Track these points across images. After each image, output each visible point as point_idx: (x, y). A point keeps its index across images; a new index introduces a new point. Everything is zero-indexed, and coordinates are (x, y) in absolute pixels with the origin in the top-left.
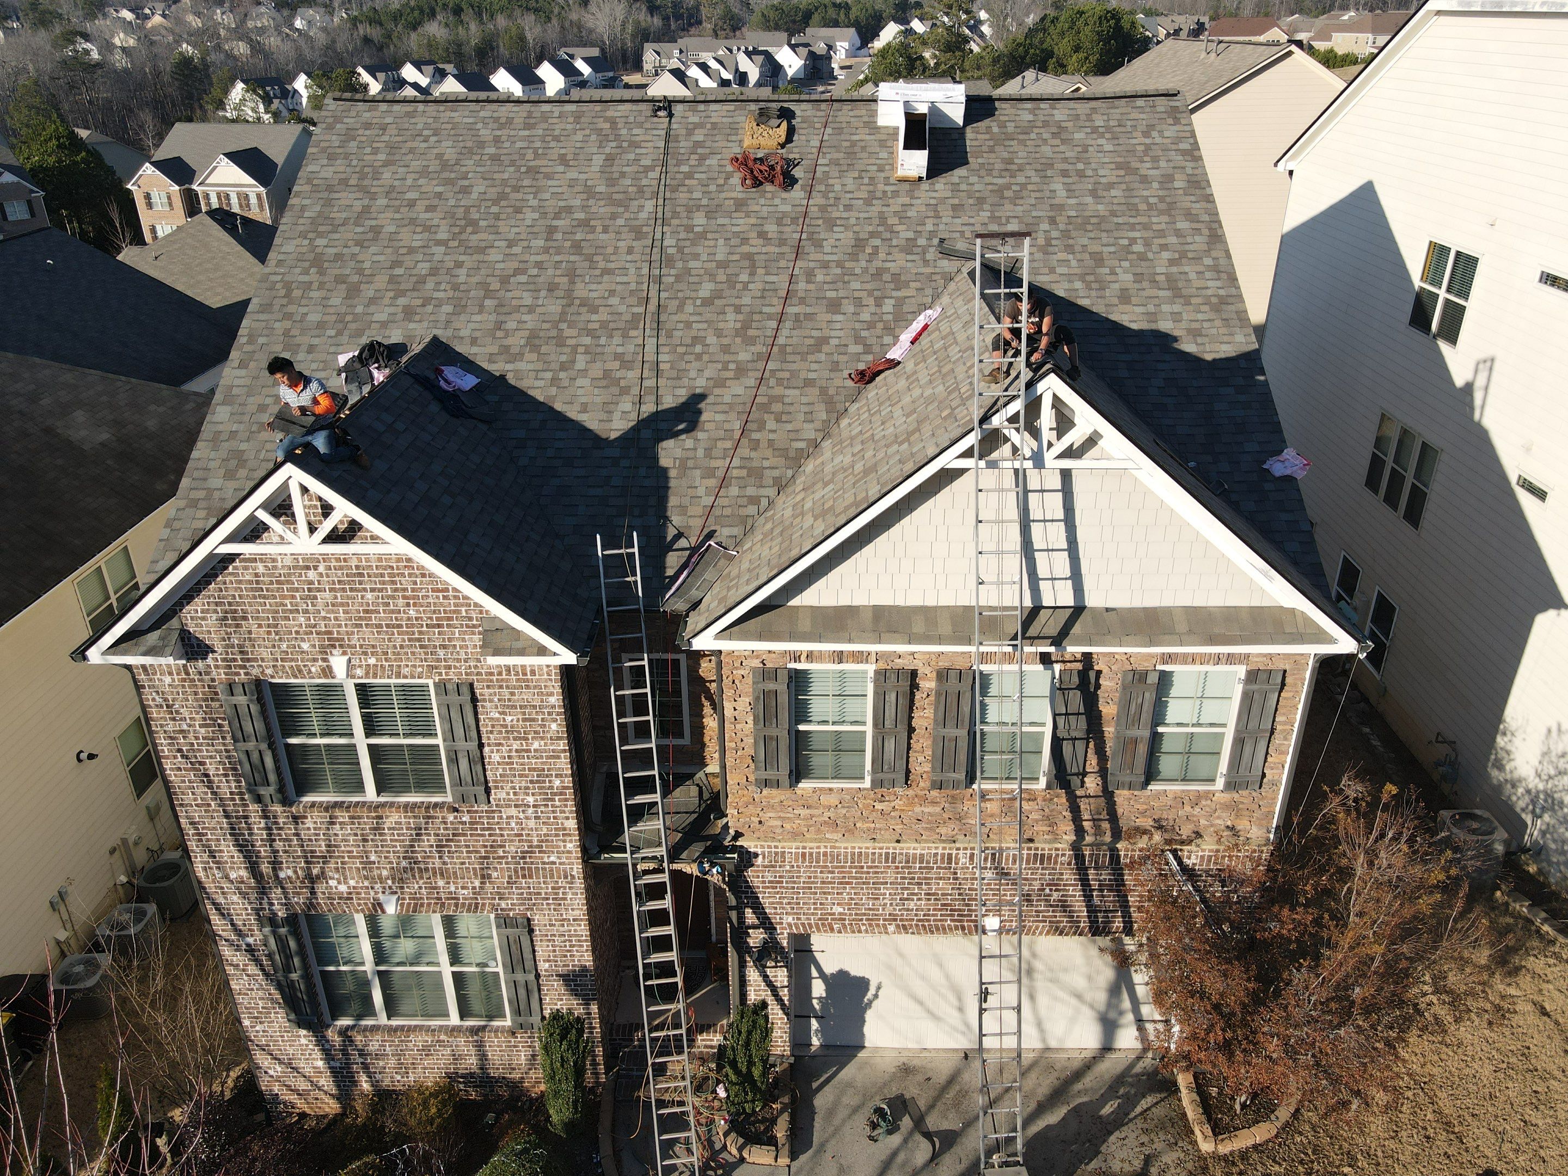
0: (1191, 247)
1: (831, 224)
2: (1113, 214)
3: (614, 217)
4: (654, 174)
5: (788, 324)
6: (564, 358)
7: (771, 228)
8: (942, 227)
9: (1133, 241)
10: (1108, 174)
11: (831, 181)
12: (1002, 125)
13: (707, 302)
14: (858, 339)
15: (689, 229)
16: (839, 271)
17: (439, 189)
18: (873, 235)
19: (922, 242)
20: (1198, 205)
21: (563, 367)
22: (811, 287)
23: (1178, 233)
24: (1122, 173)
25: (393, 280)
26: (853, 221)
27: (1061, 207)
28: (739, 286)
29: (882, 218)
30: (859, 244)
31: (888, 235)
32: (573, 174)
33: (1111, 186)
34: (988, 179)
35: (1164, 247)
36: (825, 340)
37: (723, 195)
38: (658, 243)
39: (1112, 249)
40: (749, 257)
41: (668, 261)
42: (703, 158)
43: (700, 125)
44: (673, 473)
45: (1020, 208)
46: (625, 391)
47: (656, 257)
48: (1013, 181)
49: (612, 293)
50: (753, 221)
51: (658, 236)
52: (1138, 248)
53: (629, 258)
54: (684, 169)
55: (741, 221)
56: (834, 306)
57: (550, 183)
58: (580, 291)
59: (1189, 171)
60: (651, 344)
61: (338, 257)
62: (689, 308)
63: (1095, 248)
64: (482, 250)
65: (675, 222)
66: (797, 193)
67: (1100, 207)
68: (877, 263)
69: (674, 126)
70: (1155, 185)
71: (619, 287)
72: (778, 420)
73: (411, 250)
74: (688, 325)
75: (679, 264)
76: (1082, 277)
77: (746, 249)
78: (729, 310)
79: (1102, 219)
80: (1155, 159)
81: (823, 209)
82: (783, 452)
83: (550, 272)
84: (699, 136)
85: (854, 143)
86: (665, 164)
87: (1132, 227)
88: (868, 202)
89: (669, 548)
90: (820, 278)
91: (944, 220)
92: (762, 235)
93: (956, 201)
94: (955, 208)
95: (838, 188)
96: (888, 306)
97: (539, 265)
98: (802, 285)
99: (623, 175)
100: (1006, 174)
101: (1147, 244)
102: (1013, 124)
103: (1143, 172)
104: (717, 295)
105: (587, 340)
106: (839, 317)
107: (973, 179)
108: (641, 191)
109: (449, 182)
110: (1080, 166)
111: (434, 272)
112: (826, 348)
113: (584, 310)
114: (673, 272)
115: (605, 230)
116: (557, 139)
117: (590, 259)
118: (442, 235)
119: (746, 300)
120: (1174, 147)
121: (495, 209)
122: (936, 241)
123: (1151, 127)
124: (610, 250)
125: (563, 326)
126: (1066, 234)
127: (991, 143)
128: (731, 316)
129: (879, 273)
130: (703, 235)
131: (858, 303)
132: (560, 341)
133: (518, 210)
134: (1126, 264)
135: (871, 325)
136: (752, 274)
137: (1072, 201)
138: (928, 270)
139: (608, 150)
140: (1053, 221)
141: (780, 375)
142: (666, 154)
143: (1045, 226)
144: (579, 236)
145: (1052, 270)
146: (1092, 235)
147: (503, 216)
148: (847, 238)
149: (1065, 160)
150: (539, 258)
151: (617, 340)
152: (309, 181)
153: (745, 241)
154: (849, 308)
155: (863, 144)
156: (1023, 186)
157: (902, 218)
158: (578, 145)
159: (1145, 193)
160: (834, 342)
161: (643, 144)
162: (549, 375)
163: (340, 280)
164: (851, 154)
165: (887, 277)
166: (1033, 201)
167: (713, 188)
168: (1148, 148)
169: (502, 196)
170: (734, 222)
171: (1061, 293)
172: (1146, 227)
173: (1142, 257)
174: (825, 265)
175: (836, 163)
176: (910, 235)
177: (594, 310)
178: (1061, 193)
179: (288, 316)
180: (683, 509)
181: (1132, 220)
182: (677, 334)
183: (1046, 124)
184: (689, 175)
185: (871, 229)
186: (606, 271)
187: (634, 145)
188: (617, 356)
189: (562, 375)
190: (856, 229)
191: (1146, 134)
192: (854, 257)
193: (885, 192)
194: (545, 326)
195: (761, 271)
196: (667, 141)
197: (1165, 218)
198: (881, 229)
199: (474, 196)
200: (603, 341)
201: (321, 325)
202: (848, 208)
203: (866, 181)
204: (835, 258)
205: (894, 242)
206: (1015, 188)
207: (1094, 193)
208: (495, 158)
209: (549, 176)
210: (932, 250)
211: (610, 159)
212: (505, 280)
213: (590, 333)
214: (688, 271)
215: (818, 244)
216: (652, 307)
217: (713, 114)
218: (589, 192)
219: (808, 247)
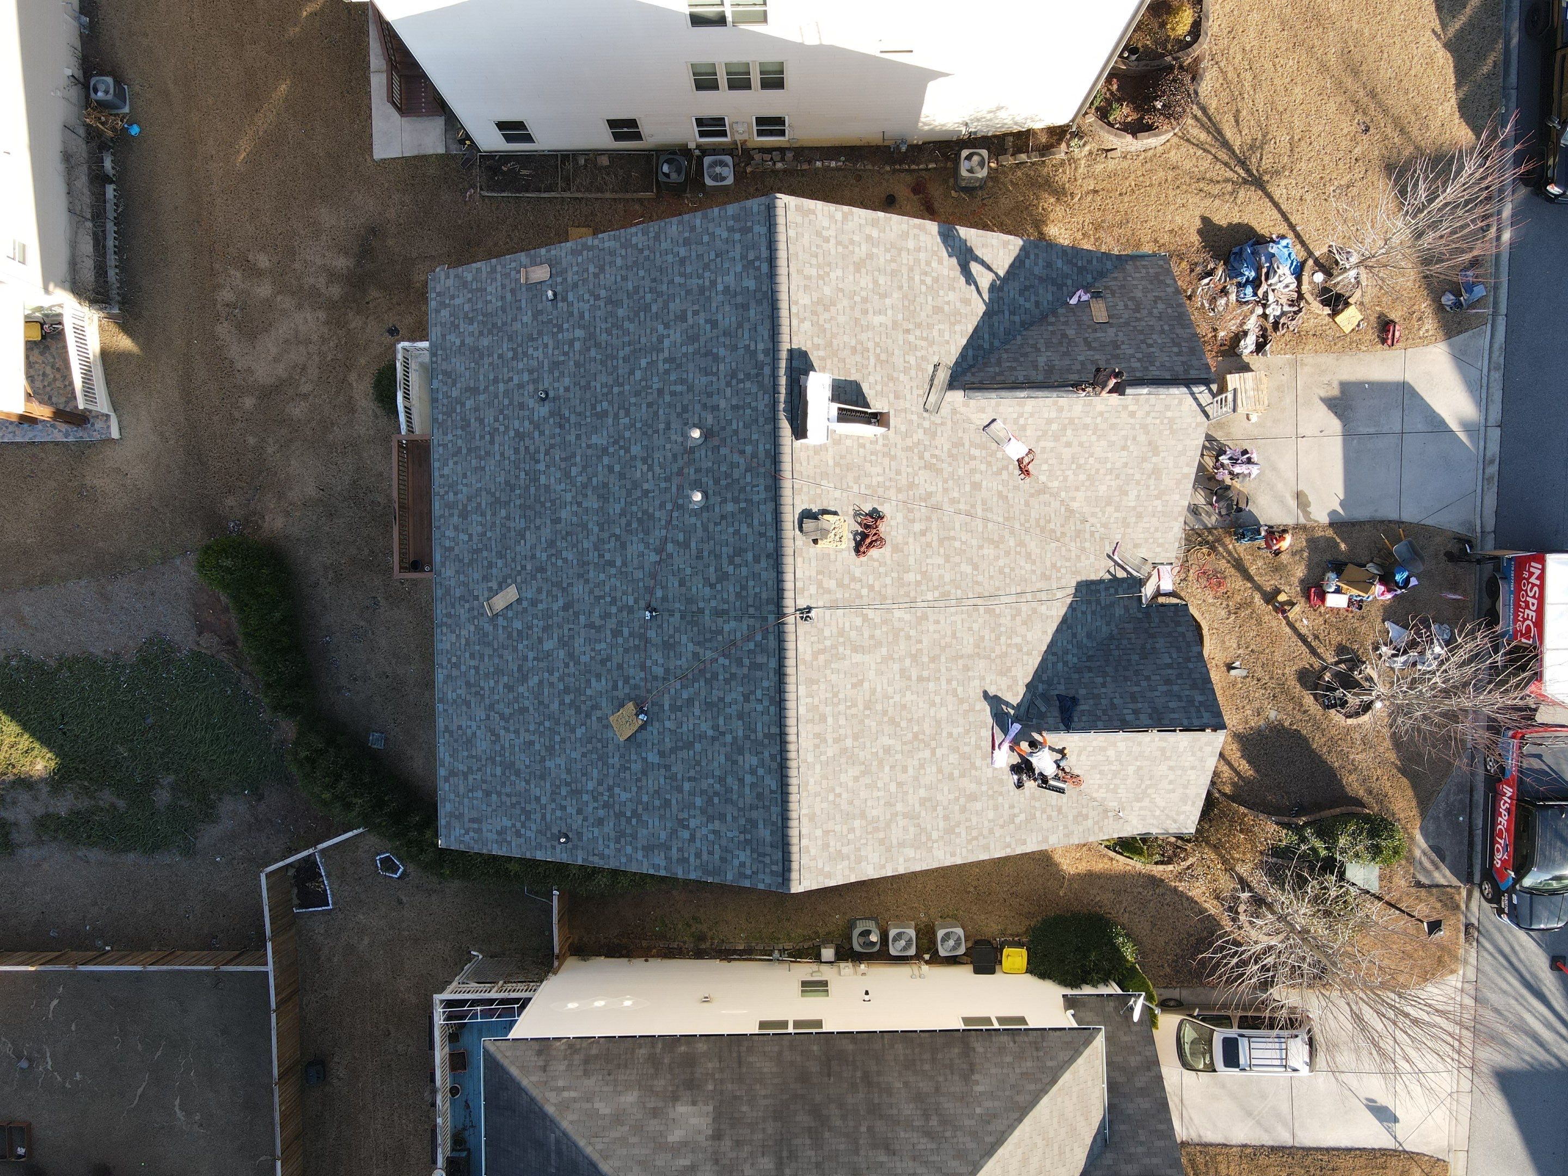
0: (929, 246)
1: (911, 485)
2: (900, 288)
3: (908, 638)
4: (871, 614)
5: (990, 515)
6: (1015, 651)
7: (917, 527)
8: (914, 409)
9: (923, 282)
10: (865, 281)
11: (874, 483)
12: (818, 347)
13: (976, 567)
14: (999, 473)
15: (918, 583)
16: (950, 482)
17: (887, 769)
18: (921, 457)
19: (926, 424)
20: (894, 228)
21: (1020, 650)
22: (962, 500)
23: (918, 250)
24: (863, 270)
25: (962, 775)
26: (910, 470)
27: (895, 324)
28: (964, 547)
29: (908, 449)
30: (928, 466)
31: (921, 448)
32: (871, 674)
33: (875, 282)
34: (871, 369)
35: (928, 263)
36: (1000, 494)
37: (889, 562)
38: (931, 604)
39: (930, 298)
40: (941, 541)
41: (945, 596)
42: (853, 579)
43: (820, 585)
44: (1079, 579)
45: (896, 352)
46: (1035, 611)
47: (941, 604)
48: (872, 351)
49: (970, 629)
50: (911, 540)
51: (925, 604)
52: (929, 280)
53: (942, 622)
54: (865, 592)
55: (911, 547)
56: (976, 486)
57: (879, 689)
58: (969, 650)
59: (863, 222)
60: (1004, 599)
61: (946, 818)
62: (980, 578)
63: (929, 309)
64: (938, 723)
65: (913, 594)
66: (884, 509)
67: (895, 295)
68: (944, 456)
69: (821, 604)
70: (875, 250)
71: (966, 625)
72: (1049, 521)
73: (940, 771)
74: (991, 577)
75: (947, 588)
76: (952, 324)
77: (935, 544)
78: (981, 552)
79: (905, 297)
80: (852, 242)
81: (899, 490)
82: (1067, 518)
83: (954, 673)
84: (832, 584)
85: (837, 464)
86: (861, 607)
87: (911, 279)
88: (893, 458)
89: (1114, 576)
90: (956, 495)
91: (908, 406)
92: (923, 533)
93: (892, 396)
94: (897, 397)
95: (881, 479)
96: (975, 452)
97: (949, 681)
98: (962, 506)
99: (872, 637)
100: (866, 354)
101: (926, 274)
102: (815, 339)
103: (864, 256)
104: (970, 561)
105: (1003, 639)
106: (984, 483)
107: (871, 379)
108: (885, 622)
109: (881, 764)
110: (857, 298)
111: (957, 750)
112: (1005, 493)
113: (982, 645)
114: (953, 591)
115: (920, 642)
116: (836, 695)
117: (943, 649)
118: (927, 754)
119: (974, 542)
120: (839, 224)
121: (904, 724)
122: (925, 414)
123: (818, 234)
124: (936, 636)
125: (993, 655)
126: (919, 325)
127: (835, 359)
128: (985, 551)
129: (951, 455)
130: (924, 574)
131: (973, 471)
132: (1005, 655)
133: (904, 707)
134: (941, 293)
135: (989, 464)
136: (954, 538)
137: (890, 312)
138: (949, 423)
139: (848, 652)
140: (907, 331)
141: (1022, 521)
142: (851, 607)
143: (911, 338)
144: (926, 659)
145: (948, 342)
146: (918, 308)
147: (909, 716)
148: (923, 475)
149: (852, 308)
150: (944, 683)
151: (1002, 621)
152: (883, 867)
153: (929, 545)
154: (978, 477)
155: (837, 458)
156: (877, 345)
157: (906, 435)
158: (842, 676)
159: (882, 260)
160: (1000, 488)
161: (841, 626)
162: (1025, 657)
163: (963, 810)
164: (849, 468)
165: (955, 451)
166: (890, 341)
167: (882, 570)
168: (839, 243)
169: (892, 722)
170: (912, 552)
171: (964, 341)
172: (911, 269)
173: (936, 280)
174: (946, 490)
175: (857, 480)
176: (921, 431)
177: (982, 638)
178: (882, 319)
179: (991, 831)
180: (1097, 571)
181: (905, 277)
182: (997, 584)
183: (814, 313)
184: (871, 588)
185: (916, 458)
186: (954, 635)
187: (841, 633)
188: (1013, 618)
189: (1025, 649)
190: (916, 468)
191: (827, 240)
192: (939, 471)
193: (884, 445)
194: (993, 667)
195: (952, 533)
196: (838, 608)
197: (904, 254)
198: (916, 451)
199: (892, 742)
200: (1003, 629)
201: (996, 808)
202: (898, 473)
203: (873, 458)
204: (940, 484)
205: (927, 443)
206: (878, 350)
207: (884, 296)
208: (856, 737)
209: (873, 692)
210: (932, 418)
211: (855, 649)
212: (961, 701)
213: (998, 638)
214: (953, 581)
215: (930, 495)
216: (979, 601)
217: (807, 574)
218: (886, 660)
219: (933, 500)
